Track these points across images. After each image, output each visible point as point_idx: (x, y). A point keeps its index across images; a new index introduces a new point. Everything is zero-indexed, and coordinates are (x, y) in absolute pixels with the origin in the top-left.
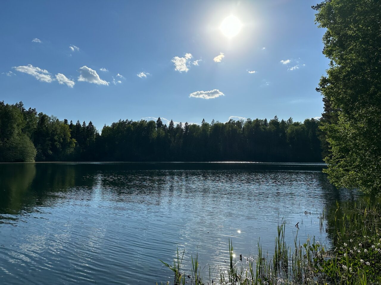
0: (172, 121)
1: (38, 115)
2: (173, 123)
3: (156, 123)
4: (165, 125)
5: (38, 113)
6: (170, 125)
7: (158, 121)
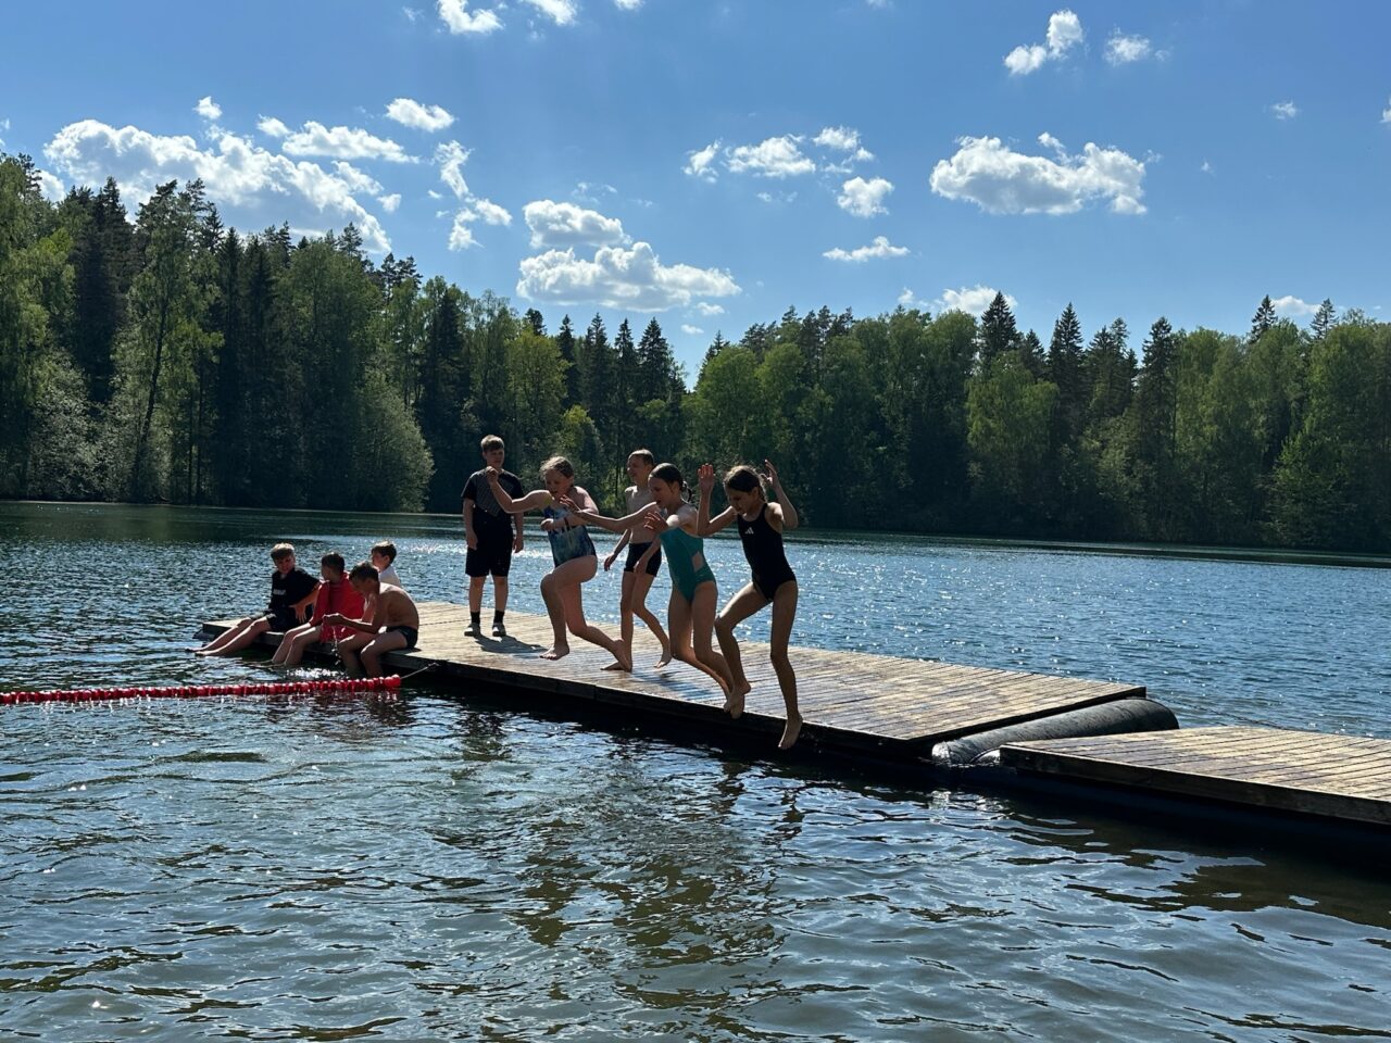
0: (1069, 315)
1: (426, 290)
2: (1075, 324)
3: (980, 323)
4: (1032, 337)
5: (424, 282)
6: (1058, 334)
7: (989, 317)
